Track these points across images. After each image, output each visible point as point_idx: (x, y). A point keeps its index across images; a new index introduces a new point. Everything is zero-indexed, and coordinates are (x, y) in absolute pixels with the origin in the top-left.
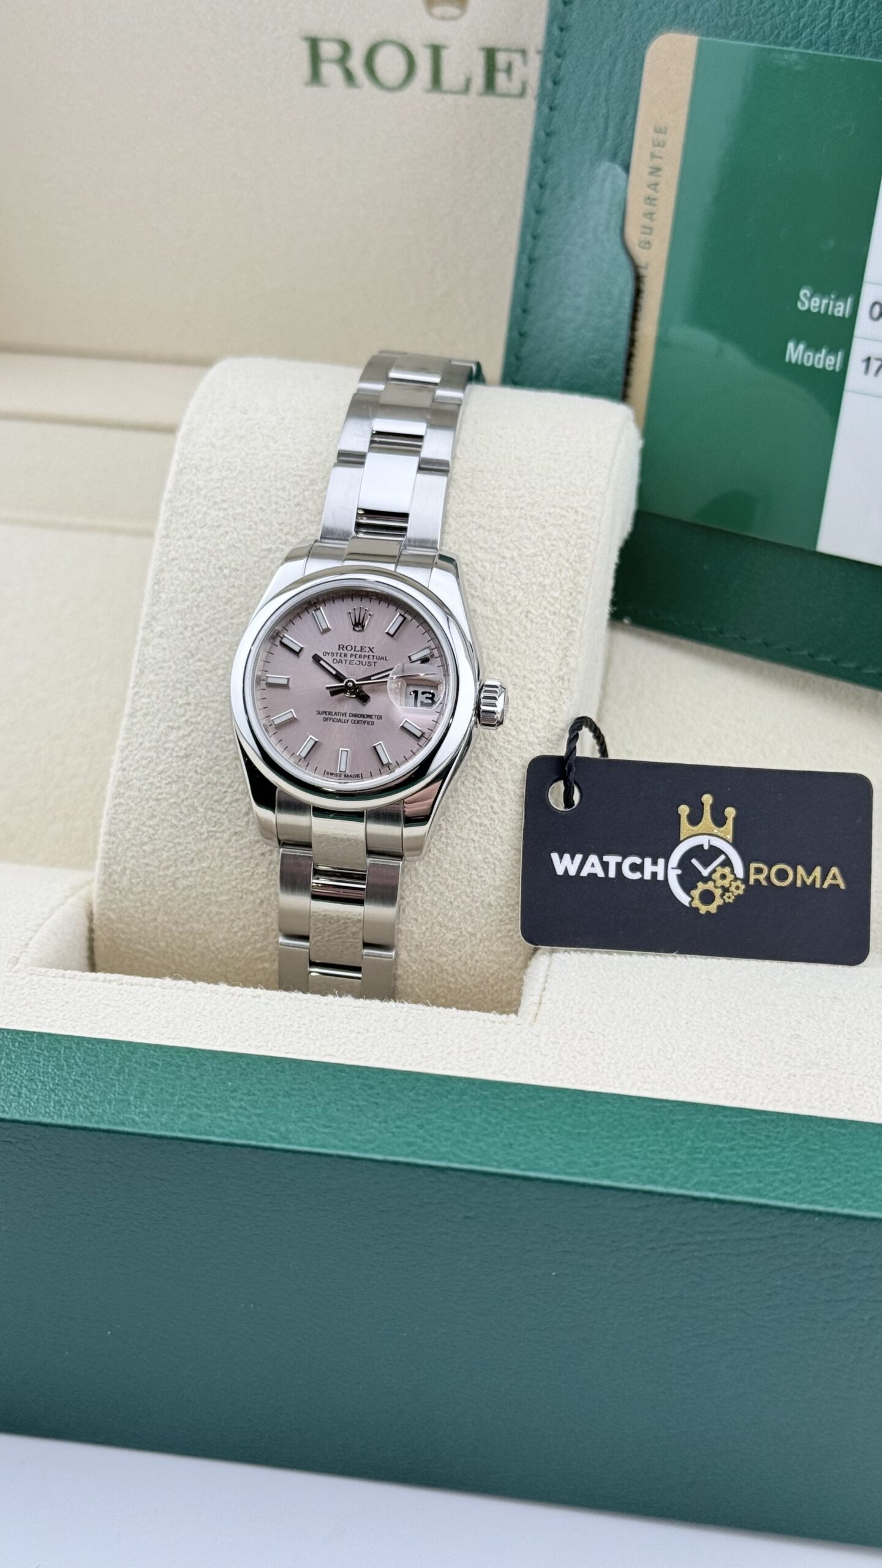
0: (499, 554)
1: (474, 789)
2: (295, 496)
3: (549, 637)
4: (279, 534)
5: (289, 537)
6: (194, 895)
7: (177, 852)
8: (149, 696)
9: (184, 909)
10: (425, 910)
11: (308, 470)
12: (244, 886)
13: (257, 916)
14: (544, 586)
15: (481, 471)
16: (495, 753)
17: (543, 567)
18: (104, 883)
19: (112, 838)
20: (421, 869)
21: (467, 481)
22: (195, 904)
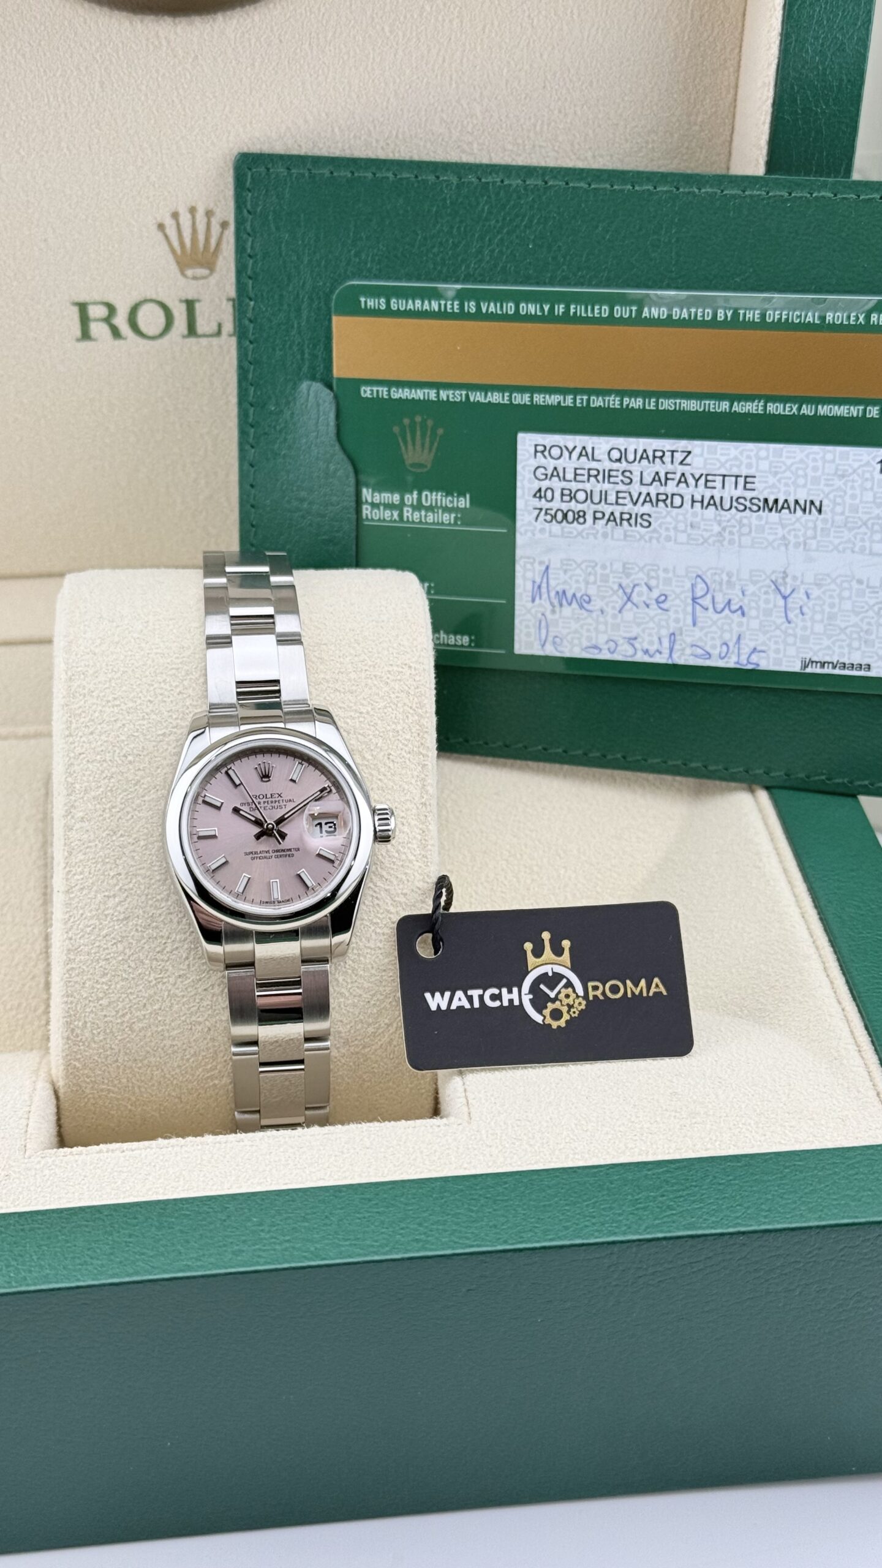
0: (356, 711)
1: (373, 906)
2: (176, 687)
3: (409, 773)
4: (169, 720)
5: (179, 721)
6: (150, 1034)
7: (130, 1000)
8: (81, 873)
9: (142, 1047)
10: (348, 1012)
11: (181, 663)
12: (194, 1018)
13: (205, 1042)
14: (398, 732)
15: (325, 644)
16: (384, 873)
17: (393, 716)
18: (68, 1038)
19: (70, 999)
20: (341, 979)
21: (316, 654)
22: (151, 1041)
